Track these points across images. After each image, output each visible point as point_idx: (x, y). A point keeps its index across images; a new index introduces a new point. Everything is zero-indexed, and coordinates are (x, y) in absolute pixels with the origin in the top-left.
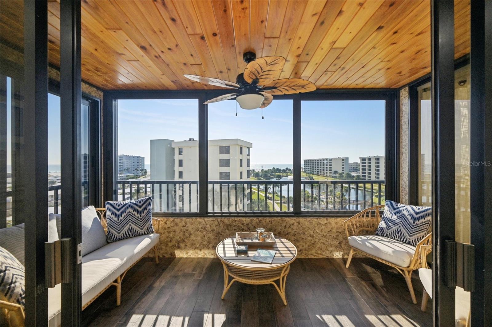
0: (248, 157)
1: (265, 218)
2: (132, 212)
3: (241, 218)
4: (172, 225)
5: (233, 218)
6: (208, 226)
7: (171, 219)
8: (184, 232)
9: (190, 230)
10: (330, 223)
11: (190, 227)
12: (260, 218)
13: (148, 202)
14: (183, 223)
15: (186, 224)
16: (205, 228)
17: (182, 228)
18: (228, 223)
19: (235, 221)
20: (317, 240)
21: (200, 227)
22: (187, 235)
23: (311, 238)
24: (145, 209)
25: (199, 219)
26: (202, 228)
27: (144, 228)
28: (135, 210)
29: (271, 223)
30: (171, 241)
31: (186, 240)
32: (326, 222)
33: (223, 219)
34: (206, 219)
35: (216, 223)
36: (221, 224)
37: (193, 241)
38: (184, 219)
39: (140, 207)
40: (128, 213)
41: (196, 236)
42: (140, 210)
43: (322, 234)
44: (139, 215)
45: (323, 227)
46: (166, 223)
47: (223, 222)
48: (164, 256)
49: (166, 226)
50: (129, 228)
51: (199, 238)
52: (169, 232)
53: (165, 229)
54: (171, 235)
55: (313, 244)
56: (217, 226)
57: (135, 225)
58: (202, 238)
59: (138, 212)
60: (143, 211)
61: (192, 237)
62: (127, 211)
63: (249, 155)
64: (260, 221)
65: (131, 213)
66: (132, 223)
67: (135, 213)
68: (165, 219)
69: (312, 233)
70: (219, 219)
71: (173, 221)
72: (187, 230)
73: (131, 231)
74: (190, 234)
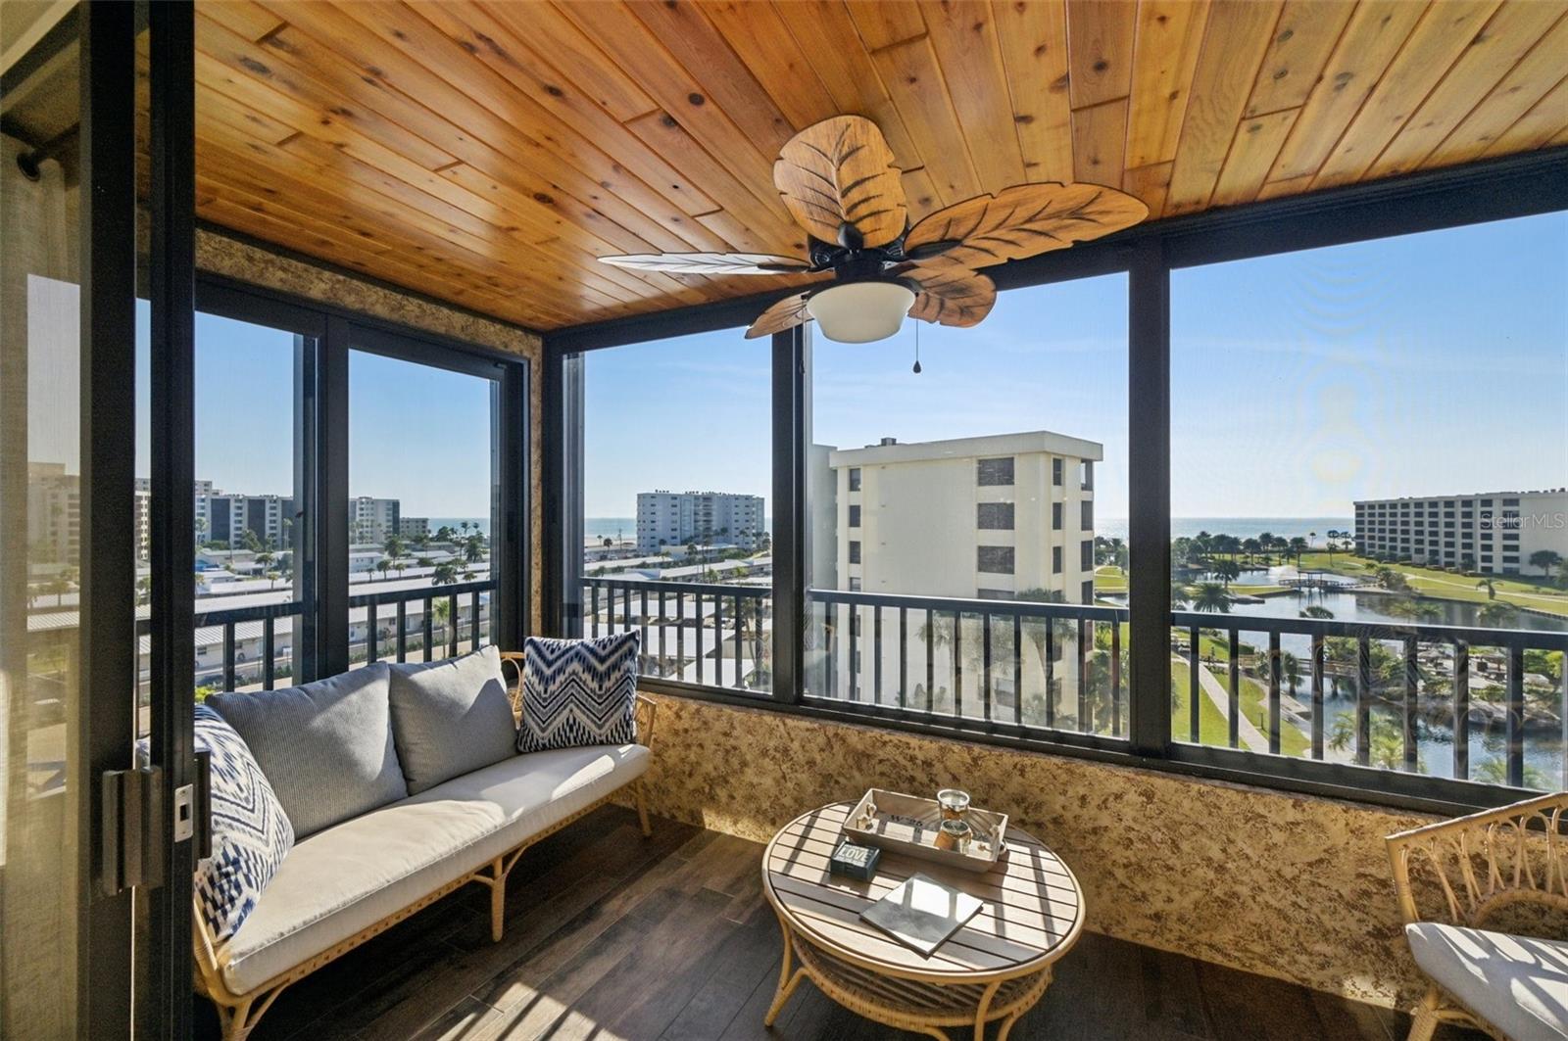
0: (1085, 495)
1: (997, 751)
2: (581, 674)
3: (905, 737)
4: (696, 724)
5: (876, 732)
6: (796, 745)
7: (693, 705)
8: (727, 752)
9: (744, 749)
10: (1320, 827)
11: (744, 740)
12: (977, 749)
13: (625, 648)
14: (720, 726)
15: (733, 727)
16: (786, 751)
17: (722, 739)
18: (860, 747)
19: (885, 743)
20: (1244, 891)
21: (772, 744)
22: (735, 762)
23: (1211, 875)
24: (615, 667)
25: (769, 719)
26: (776, 749)
27: (608, 725)
28: (589, 669)
29: (1022, 772)
30: (690, 775)
31: (732, 780)
32: (1292, 815)
33: (843, 728)
34: (789, 721)
35: (821, 740)
36: (837, 746)
37: (752, 785)
38: (727, 710)
39: (602, 660)
40: (570, 675)
41: (761, 772)
42: (601, 668)
43: (1272, 867)
44: (595, 685)
45: (1278, 837)
46: (678, 716)
47: (843, 740)
48: (673, 817)
49: (680, 725)
50: (568, 720)
51: (768, 782)
52: (688, 746)
53: (676, 733)
54: (693, 757)
55: (1224, 903)
56: (822, 750)
57: (584, 713)
58: (777, 782)
59: (595, 674)
60: (607, 674)
61: (750, 775)
62: (569, 670)
63: (1088, 486)
64: (975, 760)
65: (577, 675)
66: (577, 706)
67: (587, 677)
68: (676, 703)
69: (1215, 852)
70: (831, 727)
71: (698, 711)
72: (735, 748)
73: (571, 730)
74: (744, 764)
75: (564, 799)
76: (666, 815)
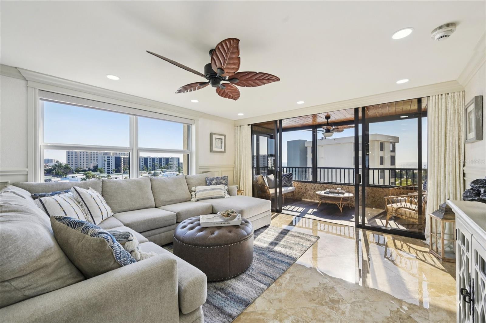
0: (392, 154)
1: (345, 186)
3: (332, 185)
4: (301, 186)
5: (328, 185)
6: (316, 187)
7: (300, 183)
8: (306, 189)
9: (308, 188)
10: (385, 191)
11: (308, 187)
12: (342, 186)
13: (291, 175)
14: (305, 185)
15: (306, 185)
16: (315, 188)
17: (305, 187)
18: (326, 187)
19: (329, 186)
20: (377, 200)
21: (313, 187)
22: (307, 190)
23: (373, 198)
24: (290, 177)
25: (312, 184)
26: (313, 188)
27: (290, 184)
28: (286, 177)
29: (349, 188)
30: (300, 193)
31: (306, 193)
32: (382, 190)
33: (323, 185)
34: (315, 184)
35: (320, 186)
36: (322, 187)
37: (310, 193)
38: (306, 183)
39: (288, 176)
41: (311, 191)
42: (288, 177)
43: (380, 196)
44: (287, 179)
45: (380, 193)
46: (298, 185)
47: (323, 186)
48: (297, 199)
49: (298, 186)
51: (312, 193)
52: (299, 189)
53: (297, 187)
54: (300, 190)
55: (374, 202)
56: (320, 188)
57: (287, 182)
58: (313, 192)
59: (287, 178)
60: (289, 177)
61: (309, 192)
62: (284, 177)
63: (394, 151)
64: (342, 187)
68: (297, 183)
69: (373, 196)
70: (322, 185)
71: (301, 184)
72: (307, 188)
73: (286, 184)
74: (308, 190)
75: (289, 190)
76: (296, 199)
